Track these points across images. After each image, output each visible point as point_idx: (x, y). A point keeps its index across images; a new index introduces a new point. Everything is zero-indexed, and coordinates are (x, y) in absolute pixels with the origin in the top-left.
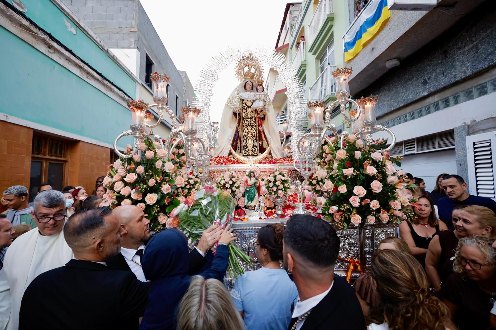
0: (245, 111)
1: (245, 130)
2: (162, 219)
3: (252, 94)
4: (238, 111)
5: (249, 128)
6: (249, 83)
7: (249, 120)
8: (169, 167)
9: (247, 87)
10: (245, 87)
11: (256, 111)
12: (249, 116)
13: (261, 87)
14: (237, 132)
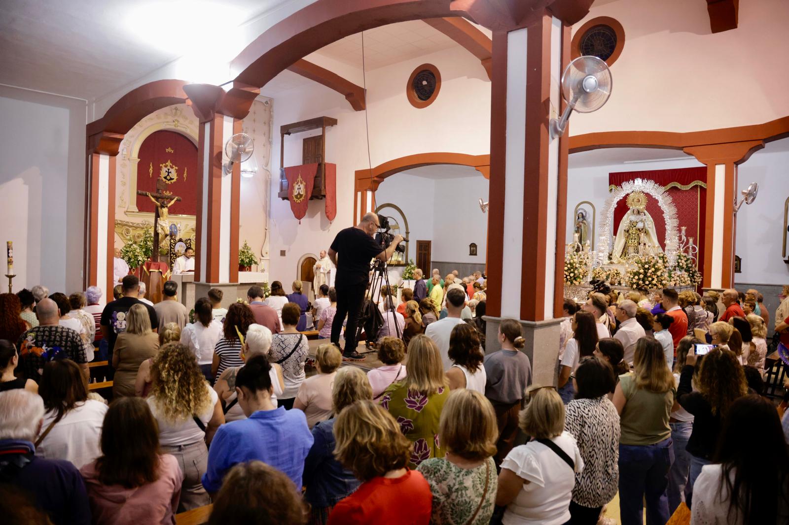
0: (631, 229)
1: (630, 242)
2: (574, 282)
3: (638, 216)
4: (626, 228)
5: (633, 241)
6: (636, 210)
7: (634, 235)
8: (578, 265)
9: (635, 212)
10: (633, 212)
11: (639, 229)
12: (634, 233)
13: (643, 213)
14: (626, 243)
